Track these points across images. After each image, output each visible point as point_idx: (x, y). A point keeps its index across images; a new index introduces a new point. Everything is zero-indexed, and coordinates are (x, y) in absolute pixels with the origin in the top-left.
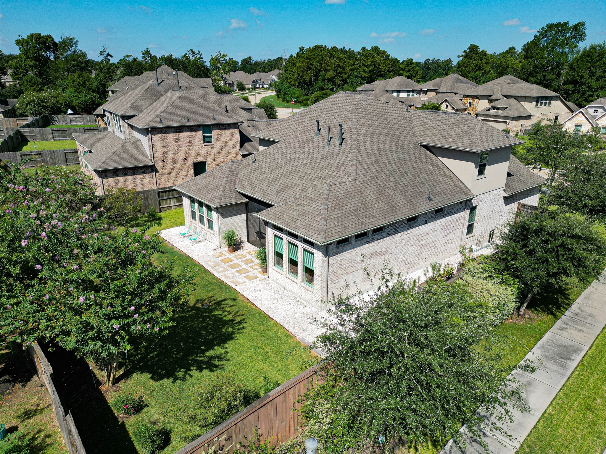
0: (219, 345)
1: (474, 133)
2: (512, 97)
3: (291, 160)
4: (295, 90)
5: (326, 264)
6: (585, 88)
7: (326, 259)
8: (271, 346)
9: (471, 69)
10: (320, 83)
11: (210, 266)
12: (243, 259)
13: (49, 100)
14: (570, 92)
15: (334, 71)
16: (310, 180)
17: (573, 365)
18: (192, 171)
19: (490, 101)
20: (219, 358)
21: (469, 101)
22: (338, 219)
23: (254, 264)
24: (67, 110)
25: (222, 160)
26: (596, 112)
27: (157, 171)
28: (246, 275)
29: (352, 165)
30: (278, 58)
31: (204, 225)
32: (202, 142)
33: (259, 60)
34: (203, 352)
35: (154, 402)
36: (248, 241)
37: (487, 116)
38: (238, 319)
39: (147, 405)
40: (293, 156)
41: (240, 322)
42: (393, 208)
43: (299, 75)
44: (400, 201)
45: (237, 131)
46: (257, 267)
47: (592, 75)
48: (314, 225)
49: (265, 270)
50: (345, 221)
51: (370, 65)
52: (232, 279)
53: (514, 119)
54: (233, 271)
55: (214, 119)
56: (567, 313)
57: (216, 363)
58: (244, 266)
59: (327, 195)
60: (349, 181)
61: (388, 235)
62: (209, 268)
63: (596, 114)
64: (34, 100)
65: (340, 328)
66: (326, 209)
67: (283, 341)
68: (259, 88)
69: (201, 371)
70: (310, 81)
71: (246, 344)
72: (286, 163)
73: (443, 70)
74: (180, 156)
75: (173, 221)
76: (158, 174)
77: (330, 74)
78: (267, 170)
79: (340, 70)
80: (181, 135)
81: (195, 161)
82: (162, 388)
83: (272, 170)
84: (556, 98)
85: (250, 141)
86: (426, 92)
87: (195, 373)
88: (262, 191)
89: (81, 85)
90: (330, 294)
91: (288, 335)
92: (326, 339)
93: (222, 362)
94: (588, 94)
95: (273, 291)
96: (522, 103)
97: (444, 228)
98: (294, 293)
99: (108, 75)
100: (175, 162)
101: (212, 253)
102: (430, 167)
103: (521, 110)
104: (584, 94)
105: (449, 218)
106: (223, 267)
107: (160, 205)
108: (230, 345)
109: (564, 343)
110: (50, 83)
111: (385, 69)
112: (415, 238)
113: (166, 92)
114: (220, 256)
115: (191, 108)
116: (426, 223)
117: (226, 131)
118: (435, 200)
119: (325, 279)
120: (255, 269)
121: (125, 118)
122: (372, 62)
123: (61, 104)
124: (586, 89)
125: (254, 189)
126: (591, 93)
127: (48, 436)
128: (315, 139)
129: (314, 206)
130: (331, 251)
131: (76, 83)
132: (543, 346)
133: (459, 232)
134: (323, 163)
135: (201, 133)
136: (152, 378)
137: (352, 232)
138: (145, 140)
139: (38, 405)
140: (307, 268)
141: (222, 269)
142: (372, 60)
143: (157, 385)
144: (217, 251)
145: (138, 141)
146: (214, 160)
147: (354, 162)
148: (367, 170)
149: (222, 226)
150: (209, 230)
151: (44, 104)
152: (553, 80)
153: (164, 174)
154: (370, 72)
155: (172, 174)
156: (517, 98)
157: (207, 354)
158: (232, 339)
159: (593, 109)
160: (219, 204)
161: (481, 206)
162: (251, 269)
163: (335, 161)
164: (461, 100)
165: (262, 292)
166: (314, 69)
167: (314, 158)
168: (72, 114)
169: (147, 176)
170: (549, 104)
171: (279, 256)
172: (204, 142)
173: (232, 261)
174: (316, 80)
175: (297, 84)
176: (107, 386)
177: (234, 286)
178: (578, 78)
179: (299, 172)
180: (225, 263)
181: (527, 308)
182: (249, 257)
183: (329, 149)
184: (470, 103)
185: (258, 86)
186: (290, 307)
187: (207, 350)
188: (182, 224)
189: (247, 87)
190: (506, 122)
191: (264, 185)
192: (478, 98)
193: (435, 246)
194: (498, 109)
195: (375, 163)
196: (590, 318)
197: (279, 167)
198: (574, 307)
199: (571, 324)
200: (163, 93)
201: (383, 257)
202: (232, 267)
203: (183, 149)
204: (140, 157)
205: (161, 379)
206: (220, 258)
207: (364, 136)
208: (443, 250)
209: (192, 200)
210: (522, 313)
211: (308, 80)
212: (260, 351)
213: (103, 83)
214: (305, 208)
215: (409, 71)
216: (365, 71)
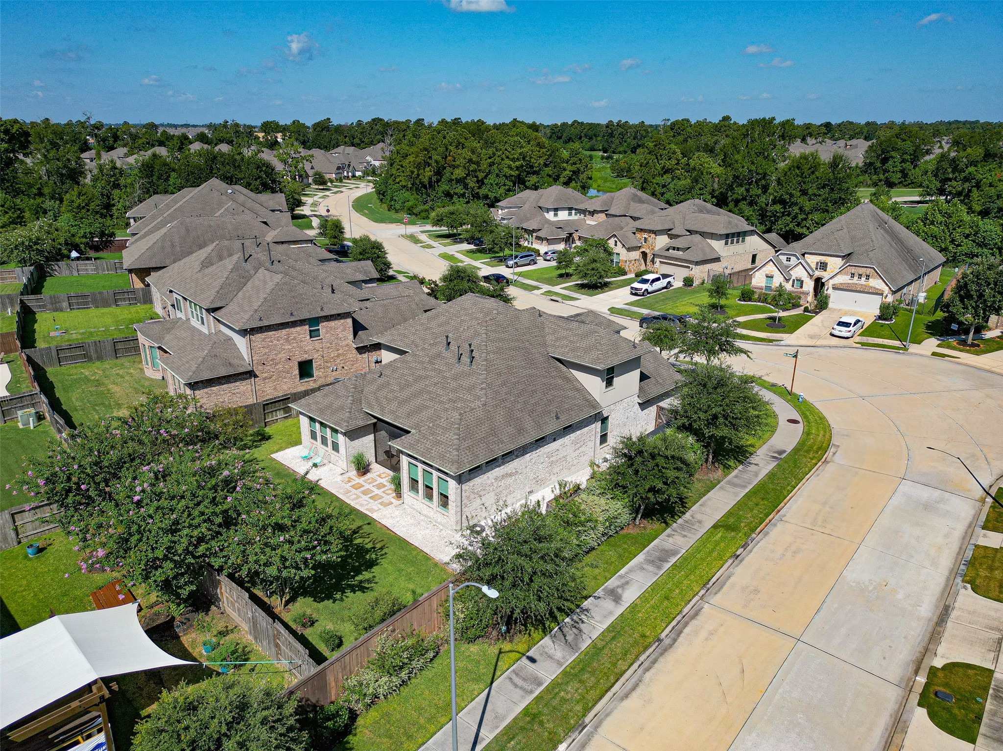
0: (367, 571)
1: (599, 348)
2: (696, 232)
3: (420, 378)
4: (407, 194)
5: (459, 490)
6: (796, 209)
7: (460, 486)
8: (413, 568)
9: (656, 172)
10: (444, 187)
11: (341, 493)
12: (375, 484)
13: (44, 240)
14: (778, 215)
15: (465, 168)
16: (441, 402)
17: (667, 566)
18: (297, 372)
19: (671, 237)
20: (368, 581)
21: (644, 236)
22: (469, 448)
23: (386, 488)
24: (70, 251)
25: (332, 355)
26: (788, 260)
27: (256, 376)
28: (380, 501)
29: (482, 389)
30: (374, 120)
31: (327, 446)
32: (308, 337)
33: (342, 124)
34: (353, 577)
35: (322, 618)
36: (376, 462)
37: (666, 257)
38: (378, 546)
39: (317, 621)
40: (421, 373)
41: (381, 549)
42: (521, 431)
43: (412, 172)
44: (528, 423)
45: (349, 321)
46: (390, 492)
47: (804, 193)
48: (448, 455)
49: (399, 495)
50: (476, 450)
51: (518, 159)
52: (366, 507)
53: (697, 263)
54: (366, 498)
55: (322, 309)
56: (680, 521)
57: (367, 585)
58: (376, 491)
59: (458, 424)
60: (479, 407)
61: (517, 457)
62: (340, 496)
63: (788, 262)
64: (23, 243)
65: (470, 548)
66: (458, 439)
67: (424, 563)
68: (348, 177)
69: (354, 593)
70: (430, 182)
71: (390, 568)
72: (415, 381)
73: (634, 139)
74: (283, 356)
75: (285, 439)
76: (257, 379)
77: (459, 173)
78: (396, 388)
79: (473, 167)
80: (284, 332)
81: (300, 360)
82: (326, 607)
83: (402, 389)
84: (752, 233)
85: (364, 328)
86: (592, 213)
87: (349, 593)
88: (392, 412)
89: (83, 207)
90: (464, 517)
91: (427, 557)
92: (459, 556)
93: (372, 585)
94: (800, 217)
95: (409, 517)
96: (709, 241)
97: (575, 443)
98: (430, 518)
99: (112, 179)
100: (277, 364)
101: (339, 478)
102: (560, 381)
103: (707, 250)
104: (796, 217)
105: (578, 432)
106: (355, 494)
107: (265, 419)
108: (375, 569)
109: (667, 548)
110: (18, 194)
111: (539, 164)
112: (545, 456)
113: (256, 270)
114: (349, 481)
115: (294, 297)
116: (555, 440)
117: (336, 322)
118: (563, 418)
119: (459, 504)
120: (388, 494)
121: (212, 310)
122: (520, 154)
123: (60, 244)
124: (798, 211)
125: (382, 409)
126: (804, 216)
127: (245, 647)
128: (445, 354)
129: (447, 436)
130: (463, 479)
131: (76, 205)
132: (648, 552)
133: (591, 444)
134: (453, 384)
135: (307, 327)
136: (315, 601)
137: (482, 461)
138: (241, 343)
139: (227, 627)
140: (441, 494)
141: (355, 496)
142: (519, 151)
143: (320, 605)
144: (345, 476)
145: (229, 339)
146: (323, 357)
147: (484, 386)
148: (497, 393)
149: (350, 449)
150: (333, 452)
151: (38, 247)
152: (758, 196)
153: (265, 379)
154: (517, 168)
155: (274, 378)
156: (703, 234)
157: (357, 578)
158: (377, 564)
159: (786, 257)
160: (347, 428)
161: (613, 416)
162: (384, 495)
163: (466, 383)
164: (634, 233)
165: (399, 519)
166: (434, 164)
167: (444, 377)
168: (78, 259)
169: (244, 383)
170: (743, 241)
171: (414, 482)
172: (311, 337)
173: (363, 486)
174: (438, 181)
175: (410, 186)
176: (279, 609)
177: (370, 514)
178: (787, 197)
179: (429, 392)
180: (356, 489)
181: (641, 517)
182: (380, 480)
183: (459, 368)
184: (645, 238)
185: (345, 174)
186: (427, 531)
187: (357, 575)
188: (298, 442)
189: (327, 176)
190: (689, 267)
191: (394, 406)
192: (655, 233)
193: (566, 460)
194: (678, 249)
195: (504, 384)
196: (698, 524)
197: (408, 385)
198: (687, 515)
199: (679, 531)
200: (252, 272)
201: (513, 477)
202: (365, 493)
203: (286, 347)
204: (235, 362)
205: (322, 600)
206: (350, 484)
207: (494, 353)
208: (575, 463)
209: (312, 419)
210: (638, 523)
211: (426, 181)
212: (404, 573)
213: (105, 192)
214: (439, 438)
215: (575, 164)
216: (510, 167)
